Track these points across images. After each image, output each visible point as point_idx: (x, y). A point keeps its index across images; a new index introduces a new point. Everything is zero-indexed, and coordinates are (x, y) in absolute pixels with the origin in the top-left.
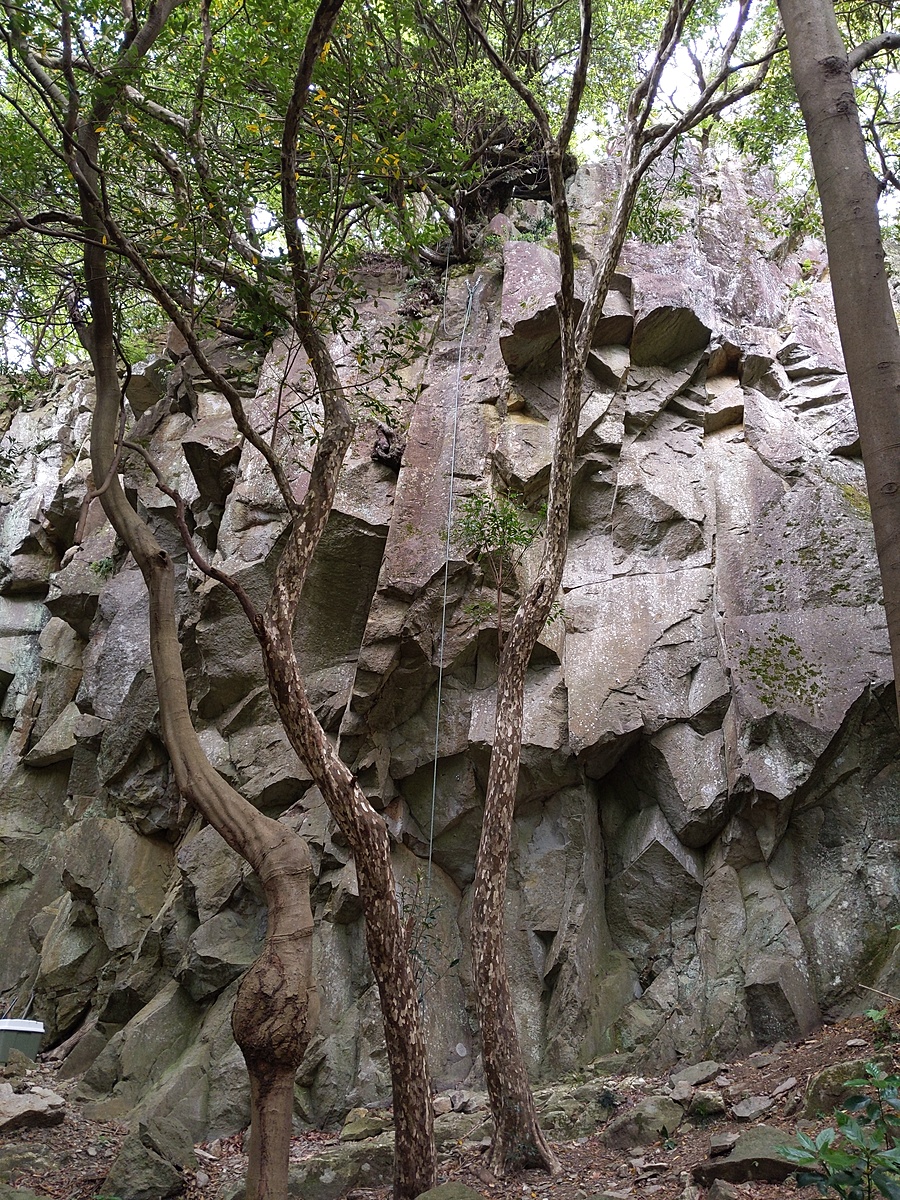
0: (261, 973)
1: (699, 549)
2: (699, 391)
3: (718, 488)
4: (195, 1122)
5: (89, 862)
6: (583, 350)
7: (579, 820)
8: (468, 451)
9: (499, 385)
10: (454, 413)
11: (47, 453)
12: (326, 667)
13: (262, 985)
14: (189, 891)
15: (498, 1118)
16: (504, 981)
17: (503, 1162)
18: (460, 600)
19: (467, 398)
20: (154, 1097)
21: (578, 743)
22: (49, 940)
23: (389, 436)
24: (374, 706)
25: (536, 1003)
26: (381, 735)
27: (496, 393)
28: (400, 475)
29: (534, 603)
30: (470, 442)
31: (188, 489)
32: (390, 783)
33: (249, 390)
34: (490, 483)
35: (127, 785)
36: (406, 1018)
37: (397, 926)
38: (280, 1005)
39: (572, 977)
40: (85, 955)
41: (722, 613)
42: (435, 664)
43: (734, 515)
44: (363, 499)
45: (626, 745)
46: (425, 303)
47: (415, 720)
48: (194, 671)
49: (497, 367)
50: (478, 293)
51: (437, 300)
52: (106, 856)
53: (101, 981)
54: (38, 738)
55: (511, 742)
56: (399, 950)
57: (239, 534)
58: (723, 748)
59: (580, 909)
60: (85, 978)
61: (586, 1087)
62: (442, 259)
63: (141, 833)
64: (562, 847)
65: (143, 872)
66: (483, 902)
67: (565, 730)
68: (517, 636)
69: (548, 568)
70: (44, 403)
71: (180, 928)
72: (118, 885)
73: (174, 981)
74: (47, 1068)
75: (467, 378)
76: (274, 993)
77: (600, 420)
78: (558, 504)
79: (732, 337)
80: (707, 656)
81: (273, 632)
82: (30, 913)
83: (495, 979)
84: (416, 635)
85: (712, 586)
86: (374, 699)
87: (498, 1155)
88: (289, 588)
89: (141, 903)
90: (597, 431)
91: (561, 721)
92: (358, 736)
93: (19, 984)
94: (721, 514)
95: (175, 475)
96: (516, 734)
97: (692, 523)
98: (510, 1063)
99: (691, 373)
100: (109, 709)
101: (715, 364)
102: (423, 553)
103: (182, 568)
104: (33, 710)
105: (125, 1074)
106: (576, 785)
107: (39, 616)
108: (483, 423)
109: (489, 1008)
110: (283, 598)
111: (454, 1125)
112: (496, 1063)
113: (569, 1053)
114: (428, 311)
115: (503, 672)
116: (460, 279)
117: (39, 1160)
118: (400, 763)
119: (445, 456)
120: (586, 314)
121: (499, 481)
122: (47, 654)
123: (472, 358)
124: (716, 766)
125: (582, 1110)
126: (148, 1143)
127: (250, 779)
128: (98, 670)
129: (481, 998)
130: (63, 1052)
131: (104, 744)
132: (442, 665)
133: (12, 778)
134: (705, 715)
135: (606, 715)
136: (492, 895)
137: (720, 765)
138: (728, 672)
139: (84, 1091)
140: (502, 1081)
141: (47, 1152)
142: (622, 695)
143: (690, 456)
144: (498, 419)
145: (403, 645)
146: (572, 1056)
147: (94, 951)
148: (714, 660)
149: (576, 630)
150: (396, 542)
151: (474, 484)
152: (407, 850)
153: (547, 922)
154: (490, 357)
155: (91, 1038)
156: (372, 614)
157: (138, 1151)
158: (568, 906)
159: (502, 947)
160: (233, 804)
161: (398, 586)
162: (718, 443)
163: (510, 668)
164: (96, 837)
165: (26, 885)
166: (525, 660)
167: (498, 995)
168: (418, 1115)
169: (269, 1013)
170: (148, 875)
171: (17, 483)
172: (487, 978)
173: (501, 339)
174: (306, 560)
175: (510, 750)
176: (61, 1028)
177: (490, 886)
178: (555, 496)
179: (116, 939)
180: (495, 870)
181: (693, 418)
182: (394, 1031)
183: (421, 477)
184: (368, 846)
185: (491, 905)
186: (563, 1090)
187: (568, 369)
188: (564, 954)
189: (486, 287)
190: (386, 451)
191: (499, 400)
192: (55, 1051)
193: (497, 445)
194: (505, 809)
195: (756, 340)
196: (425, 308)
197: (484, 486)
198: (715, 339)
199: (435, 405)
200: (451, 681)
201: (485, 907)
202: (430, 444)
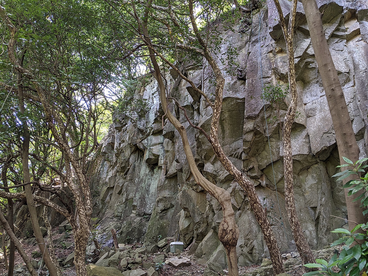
0: (223, 225)
1: (349, 81)
2: (342, 28)
3: (354, 59)
4: (223, 264)
5: (186, 201)
6: (291, 35)
7: (319, 174)
8: (266, 69)
9: (272, 46)
10: (260, 59)
11: (155, 95)
12: (236, 141)
13: (223, 227)
14: (211, 206)
15: (302, 258)
16: (298, 222)
17: (305, 270)
18: (270, 115)
19: (263, 53)
20: (212, 258)
21: (314, 151)
22: (180, 222)
23: (241, 71)
24: (250, 151)
25: (314, 227)
26: (254, 158)
27: (272, 49)
28: (246, 82)
29: (289, 114)
30: (266, 66)
31: (190, 99)
32: (260, 171)
33: (201, 67)
34: (274, 77)
35: (191, 180)
36: (269, 233)
37: (262, 210)
38: (228, 232)
39: (323, 219)
40: (190, 225)
41: (359, 101)
42: (266, 135)
43: (361, 67)
44: (236, 92)
45: (331, 149)
46: (246, 27)
47: (263, 152)
48: (201, 148)
49: (271, 40)
50: (262, 18)
51: (249, 24)
52: (190, 199)
53: (195, 231)
54: (168, 170)
55: (289, 156)
56: (264, 216)
57: (205, 109)
58: (365, 144)
59: (323, 199)
60: (191, 231)
61: (330, 249)
62: (250, 10)
63: (197, 192)
64: (315, 182)
65: (200, 202)
66: (288, 201)
67: (310, 148)
68: (285, 125)
69: (292, 103)
70: (151, 81)
71: (211, 215)
72: (194, 206)
73: (212, 229)
74: (185, 253)
75: (262, 47)
76: (227, 229)
77: (308, 48)
78: (292, 83)
79: (351, 6)
80: (356, 116)
81: (213, 140)
82: (175, 216)
83: (295, 222)
84: (258, 128)
85: (355, 92)
86: (250, 148)
87: (303, 268)
88: (215, 127)
89: (201, 210)
90: (307, 52)
91: (308, 145)
92: (247, 159)
93: (176, 234)
94: (356, 67)
95: (186, 96)
96: (290, 153)
97: (345, 73)
98: (303, 244)
99: (338, 23)
100: (183, 161)
101: (347, 17)
102: (256, 104)
103: (193, 120)
104: (166, 163)
105: (204, 253)
106: (317, 163)
107: (162, 139)
108: (269, 60)
109: (294, 229)
110: (214, 130)
111: (292, 261)
112: (299, 244)
113: (325, 240)
114: (247, 29)
115: (283, 136)
116: (256, 15)
117: (187, 274)
118: (261, 165)
119: (259, 73)
120: (290, 23)
121: (277, 76)
122: (166, 149)
123: (263, 40)
124: (363, 151)
125: (329, 255)
126: (211, 269)
127: (221, 175)
128: (178, 151)
129: (292, 227)
130: (188, 249)
131: (183, 170)
132: (268, 135)
133: (164, 182)
134: (357, 135)
135: (323, 141)
136: (290, 199)
137: (364, 150)
138: (363, 120)
139: (195, 258)
140: (302, 249)
141: (188, 272)
142: (328, 134)
143: (342, 51)
144: (274, 57)
145: (255, 132)
146: (326, 241)
147: (191, 223)
148: (358, 117)
149: (310, 116)
150: (248, 102)
151: (269, 80)
152: (268, 188)
153: (314, 204)
154: (268, 38)
155: (194, 245)
156: (245, 125)
157: (209, 270)
158: (319, 199)
159: (296, 213)
160: (210, 185)
161: (250, 115)
162: (352, 43)
163: (285, 135)
164: (186, 194)
165: (173, 208)
166: (289, 131)
167: (296, 226)
168: (277, 258)
169: (226, 234)
170: (201, 203)
171: (149, 105)
172: (293, 222)
173: (269, 33)
174: (218, 119)
175: (289, 158)
176: (187, 243)
177: (289, 196)
178: (290, 81)
179: (196, 220)
180: (290, 192)
181: (341, 37)
182: (266, 237)
183: (252, 81)
184: (249, 190)
185: (290, 202)
186: (324, 250)
187: (287, 42)
188: (320, 213)
189: (264, 15)
190: (241, 76)
191: (273, 51)
192: (187, 249)
193: (275, 65)
194: (290, 175)
195: (361, 4)
196: (246, 28)
197: (272, 79)
198: (345, 9)
199: (253, 58)
200: (272, 139)
201: (289, 202)
202: (254, 69)
